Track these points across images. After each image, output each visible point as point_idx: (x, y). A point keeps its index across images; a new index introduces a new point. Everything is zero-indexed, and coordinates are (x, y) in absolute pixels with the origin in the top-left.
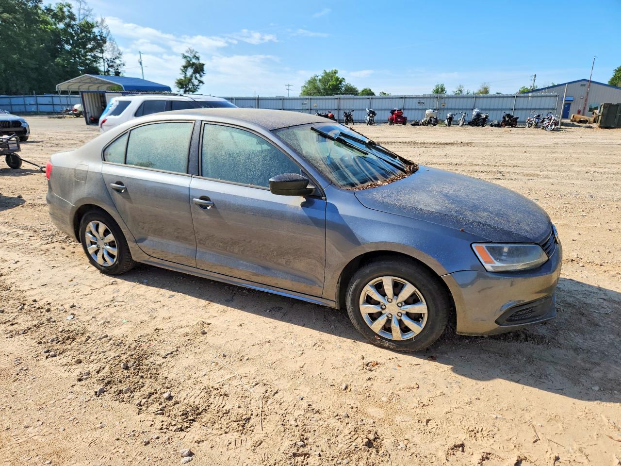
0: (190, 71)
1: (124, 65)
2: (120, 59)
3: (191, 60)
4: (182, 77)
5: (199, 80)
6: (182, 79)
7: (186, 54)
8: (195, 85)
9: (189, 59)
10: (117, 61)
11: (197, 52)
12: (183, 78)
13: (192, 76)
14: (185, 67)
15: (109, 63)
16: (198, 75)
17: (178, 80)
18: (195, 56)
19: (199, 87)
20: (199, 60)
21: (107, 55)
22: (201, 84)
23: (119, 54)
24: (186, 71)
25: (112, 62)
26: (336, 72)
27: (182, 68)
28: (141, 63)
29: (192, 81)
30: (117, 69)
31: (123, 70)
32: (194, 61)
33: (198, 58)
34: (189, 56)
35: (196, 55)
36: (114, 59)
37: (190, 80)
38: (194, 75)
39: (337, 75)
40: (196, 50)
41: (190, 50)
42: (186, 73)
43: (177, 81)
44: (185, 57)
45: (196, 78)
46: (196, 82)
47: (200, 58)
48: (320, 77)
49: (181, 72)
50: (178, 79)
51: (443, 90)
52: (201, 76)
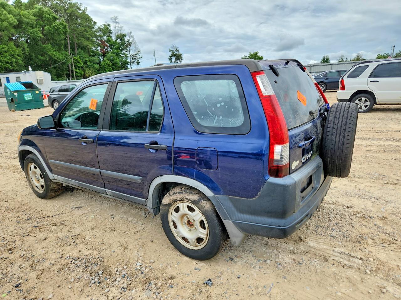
0: (174, 59)
1: (142, 58)
3: (174, 52)
7: (171, 49)
10: (138, 56)
14: (171, 57)
15: (133, 57)
16: (178, 61)
20: (178, 52)
21: (132, 53)
23: (138, 52)
24: (171, 59)
26: (257, 53)
27: (169, 58)
28: (155, 56)
30: (138, 60)
31: (141, 60)
32: (176, 53)
33: (178, 51)
34: (173, 50)
35: (177, 49)
36: (136, 55)
38: (176, 61)
39: (258, 55)
40: (177, 46)
41: (174, 46)
42: (171, 61)
44: (171, 51)
47: (179, 51)
48: (247, 57)
49: (168, 60)
51: (327, 59)
52: (180, 61)
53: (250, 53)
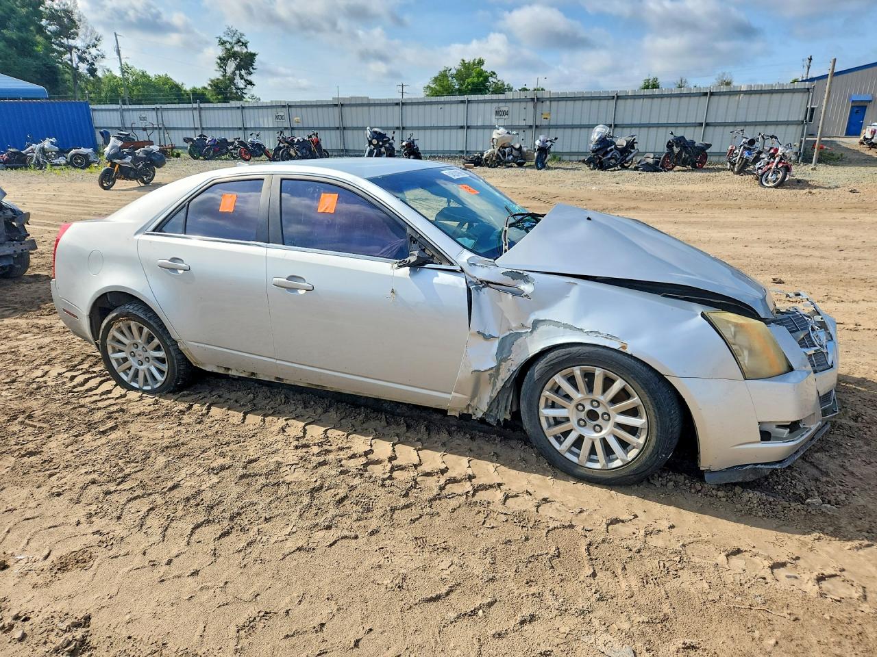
0: (231, 66)
1: (103, 57)
2: (98, 47)
3: (233, 47)
4: (218, 75)
5: (246, 80)
6: (218, 79)
7: (225, 39)
8: (239, 89)
9: (228, 46)
10: (93, 51)
11: (242, 35)
12: (221, 78)
13: (234, 73)
14: (223, 61)
16: (243, 72)
17: (212, 81)
18: (239, 41)
19: (245, 91)
20: (246, 47)
21: (78, 42)
22: (249, 86)
23: (96, 39)
24: (225, 65)
25: (85, 52)
26: (481, 62)
27: (219, 61)
28: (118, 52)
29: (235, 81)
30: (92, 64)
31: (101, 64)
32: (237, 48)
33: (245, 45)
34: (230, 40)
35: (241, 39)
36: (88, 48)
37: (232, 80)
38: (237, 72)
39: (482, 67)
40: (240, 31)
41: (231, 31)
42: (225, 70)
43: (210, 83)
44: (223, 43)
45: (242, 77)
46: (241, 84)
47: (248, 45)
48: (454, 71)
49: (216, 67)
50: (213, 78)
52: (249, 74)
53: (463, 61)
